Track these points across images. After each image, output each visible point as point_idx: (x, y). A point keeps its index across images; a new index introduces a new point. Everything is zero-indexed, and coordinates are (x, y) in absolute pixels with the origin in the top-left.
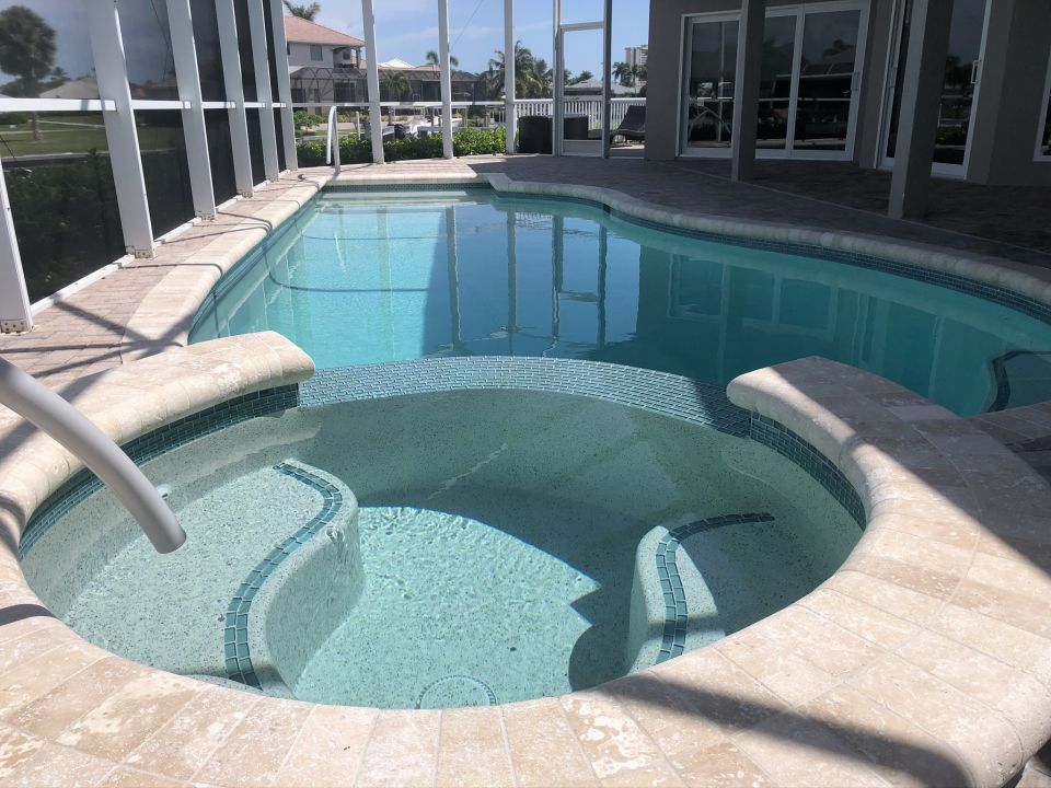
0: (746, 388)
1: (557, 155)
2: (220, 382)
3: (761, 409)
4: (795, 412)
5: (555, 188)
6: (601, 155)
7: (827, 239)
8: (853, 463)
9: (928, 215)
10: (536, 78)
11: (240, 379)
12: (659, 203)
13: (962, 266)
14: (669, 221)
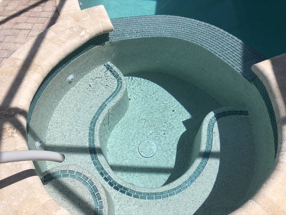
2: (83, 39)
11: (89, 36)
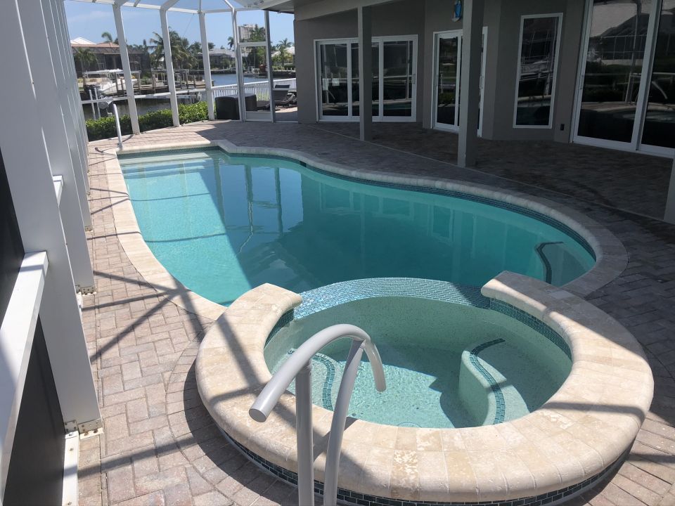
0: (490, 290)
1: (243, 121)
3: (497, 297)
4: (516, 299)
5: (266, 151)
6: (271, 120)
7: (438, 184)
8: (551, 319)
9: (477, 164)
10: (183, 50)
12: (337, 162)
13: (509, 198)
14: (349, 175)
